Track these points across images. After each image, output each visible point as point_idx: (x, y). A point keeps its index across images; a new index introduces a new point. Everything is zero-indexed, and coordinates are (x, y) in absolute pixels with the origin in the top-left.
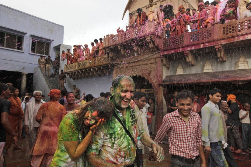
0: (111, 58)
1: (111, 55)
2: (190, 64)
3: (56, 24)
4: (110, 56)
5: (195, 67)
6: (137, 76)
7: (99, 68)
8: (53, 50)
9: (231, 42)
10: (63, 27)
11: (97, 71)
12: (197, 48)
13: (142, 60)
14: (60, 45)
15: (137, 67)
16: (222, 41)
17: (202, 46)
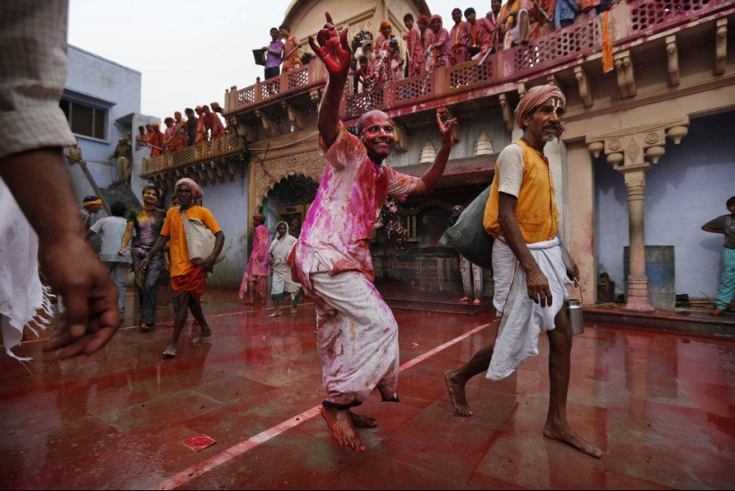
0: (244, 137)
1: (241, 131)
2: (397, 147)
3: (120, 66)
4: (239, 133)
5: (407, 154)
6: (296, 174)
7: (219, 164)
8: (115, 127)
9: (462, 100)
10: (139, 74)
11: (215, 169)
12: (406, 113)
13: (306, 142)
14: (131, 116)
15: (296, 156)
16: (448, 99)
17: (414, 109)
